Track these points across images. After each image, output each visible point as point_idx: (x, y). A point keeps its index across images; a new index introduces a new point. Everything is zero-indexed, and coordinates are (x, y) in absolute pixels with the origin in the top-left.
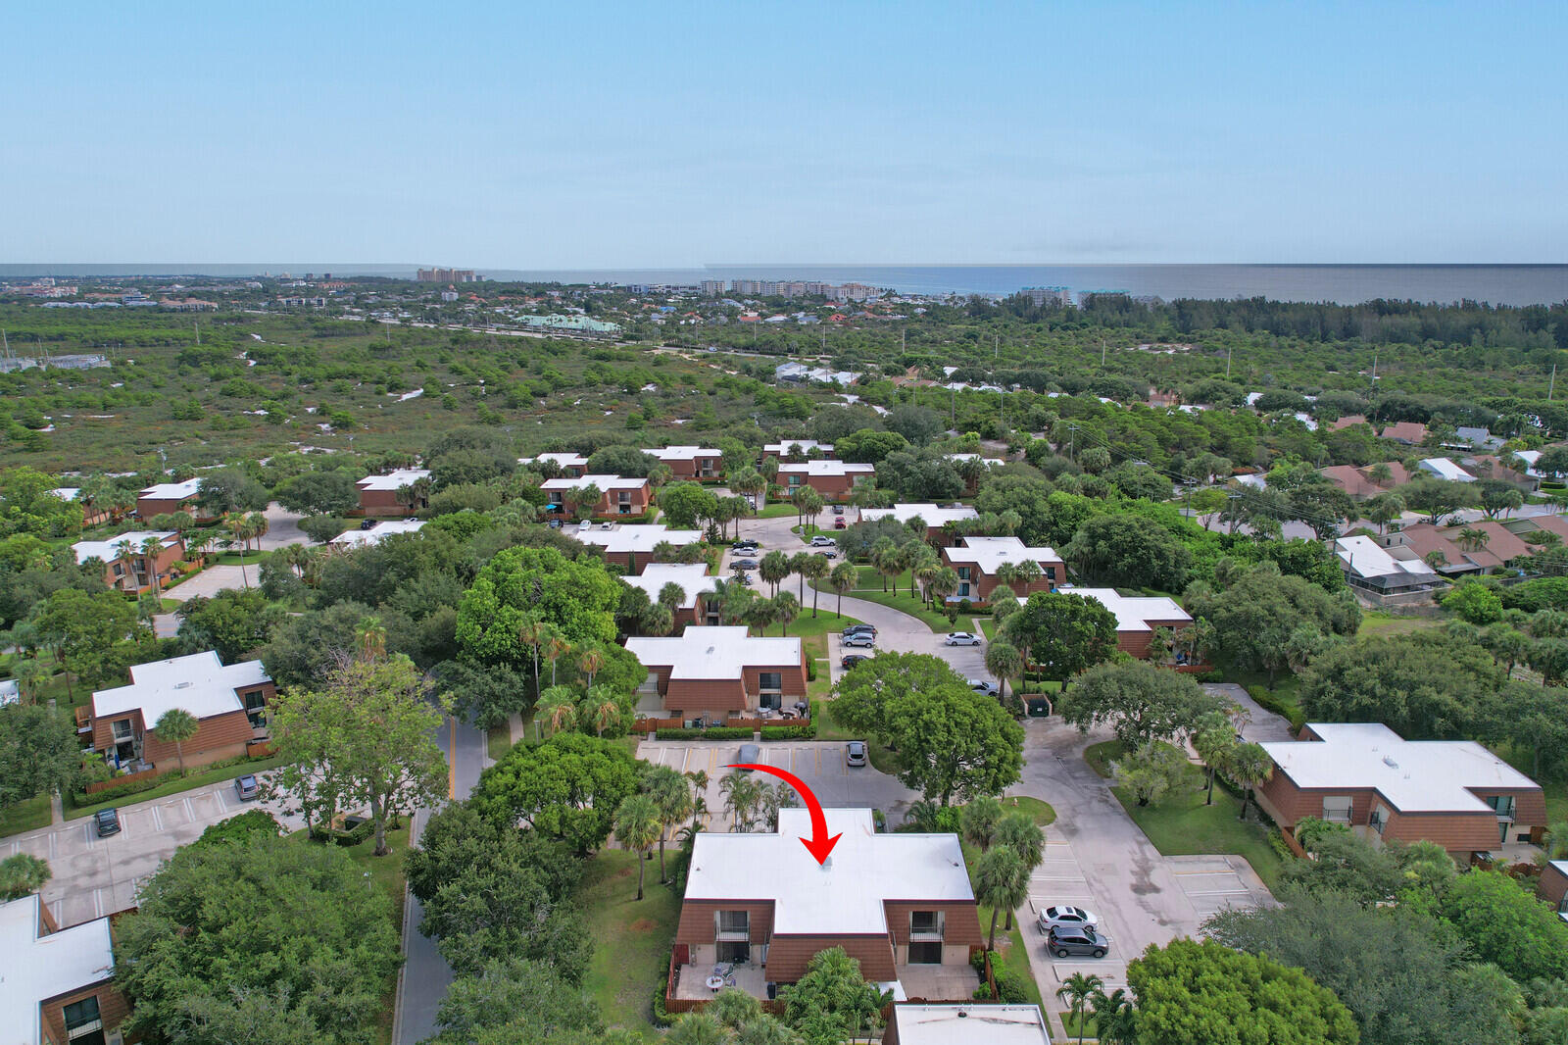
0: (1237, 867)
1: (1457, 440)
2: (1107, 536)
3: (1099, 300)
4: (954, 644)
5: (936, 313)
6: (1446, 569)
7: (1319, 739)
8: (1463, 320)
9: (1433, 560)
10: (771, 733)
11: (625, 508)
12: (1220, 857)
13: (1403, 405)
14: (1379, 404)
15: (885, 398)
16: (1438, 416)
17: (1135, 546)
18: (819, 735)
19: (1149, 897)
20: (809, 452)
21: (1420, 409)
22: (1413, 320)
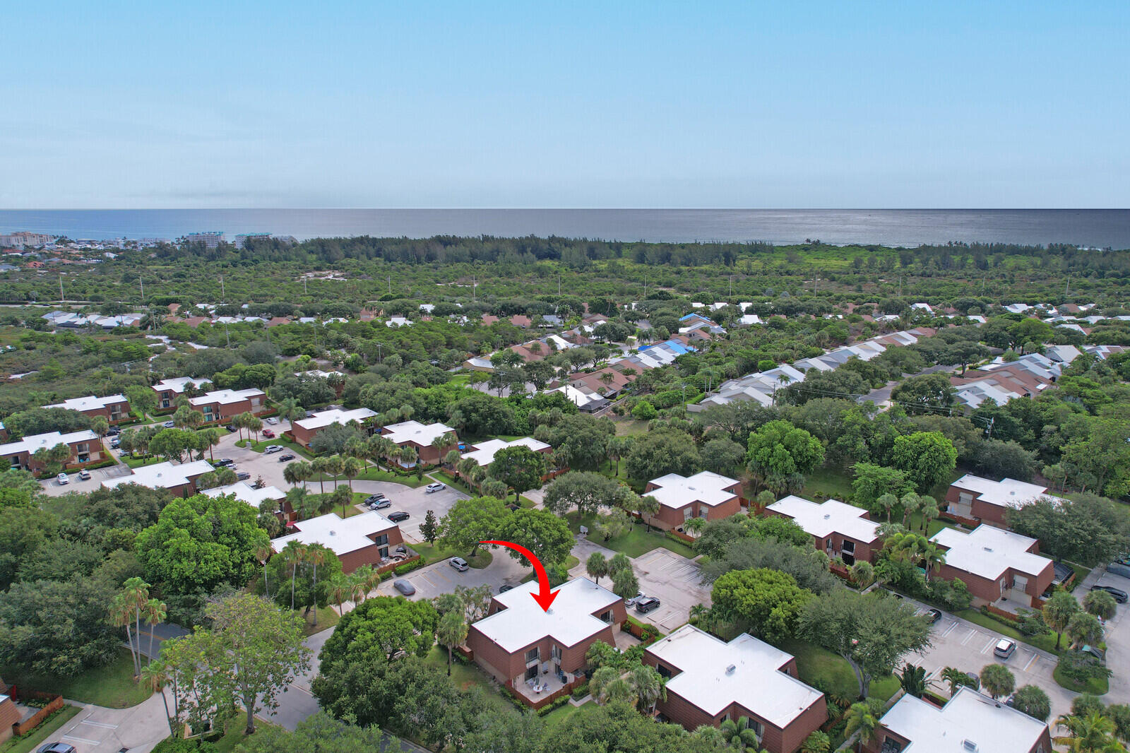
0: (664, 552)
1: (546, 323)
2: (476, 411)
3: (255, 241)
4: (433, 491)
5: (127, 255)
6: (607, 395)
7: (659, 487)
8: (488, 247)
9: (601, 392)
10: (403, 570)
11: (83, 457)
12: (654, 551)
13: (512, 306)
14: (500, 306)
15: (192, 336)
16: (530, 310)
17: (491, 413)
18: (427, 562)
19: (648, 576)
20: (201, 386)
21: (520, 307)
22: (461, 249)
